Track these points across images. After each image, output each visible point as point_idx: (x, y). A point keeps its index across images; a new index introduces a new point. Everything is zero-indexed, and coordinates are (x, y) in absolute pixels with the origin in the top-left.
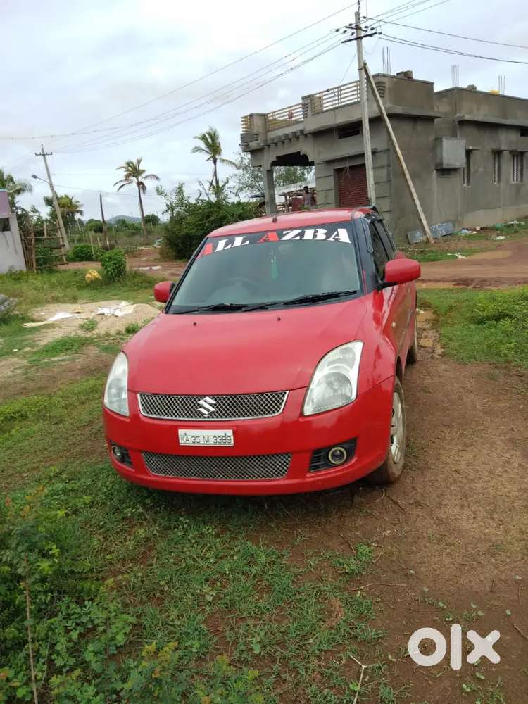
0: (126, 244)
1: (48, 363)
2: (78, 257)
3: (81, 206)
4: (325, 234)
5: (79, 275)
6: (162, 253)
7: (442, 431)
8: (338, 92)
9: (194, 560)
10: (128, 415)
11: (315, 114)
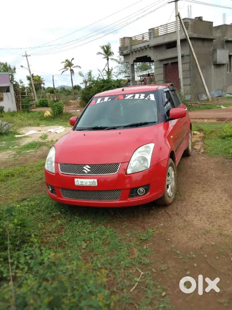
0: (65, 99)
1: (25, 153)
2: (42, 105)
3: (44, 80)
4: (144, 96)
5: (41, 113)
6: (80, 103)
7: (195, 185)
8: (166, 26)
9: (80, 233)
10: (54, 172)
11: (154, 37)
